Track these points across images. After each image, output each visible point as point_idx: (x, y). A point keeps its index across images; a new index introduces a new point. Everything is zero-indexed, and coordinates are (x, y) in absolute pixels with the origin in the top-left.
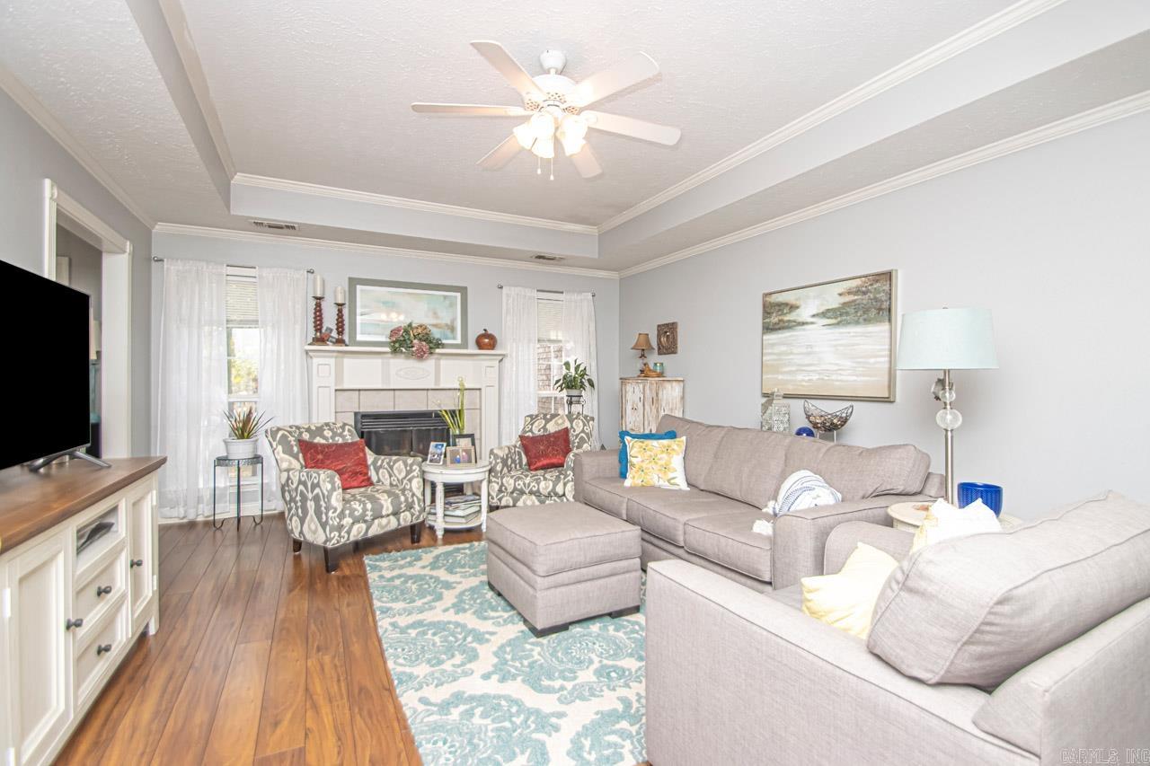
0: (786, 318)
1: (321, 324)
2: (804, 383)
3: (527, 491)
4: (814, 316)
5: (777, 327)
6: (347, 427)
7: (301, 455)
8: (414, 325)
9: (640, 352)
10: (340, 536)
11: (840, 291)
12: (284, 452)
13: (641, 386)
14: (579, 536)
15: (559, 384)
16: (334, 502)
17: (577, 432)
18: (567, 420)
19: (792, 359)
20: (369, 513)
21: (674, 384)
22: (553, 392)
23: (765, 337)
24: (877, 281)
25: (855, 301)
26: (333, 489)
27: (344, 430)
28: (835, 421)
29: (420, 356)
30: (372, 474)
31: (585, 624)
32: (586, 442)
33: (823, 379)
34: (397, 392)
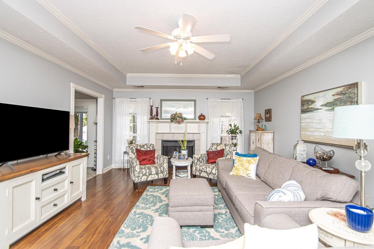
0: (310, 107)
1: (152, 114)
2: (318, 137)
3: (203, 171)
4: (322, 106)
5: (307, 111)
6: (152, 145)
7: (136, 153)
8: (177, 113)
9: (257, 121)
10: (138, 179)
11: (333, 94)
12: (131, 152)
13: (255, 134)
14: (186, 194)
15: (228, 132)
16: (136, 169)
17: (227, 151)
18: (224, 146)
19: (312, 125)
20: (148, 173)
21: (269, 133)
22: (225, 134)
23: (302, 115)
24: (350, 88)
25: (339, 98)
26: (137, 165)
27: (150, 146)
28: (325, 157)
29: (179, 123)
30: (156, 160)
31: (189, 228)
32: (229, 155)
33: (326, 135)
34: (174, 134)
